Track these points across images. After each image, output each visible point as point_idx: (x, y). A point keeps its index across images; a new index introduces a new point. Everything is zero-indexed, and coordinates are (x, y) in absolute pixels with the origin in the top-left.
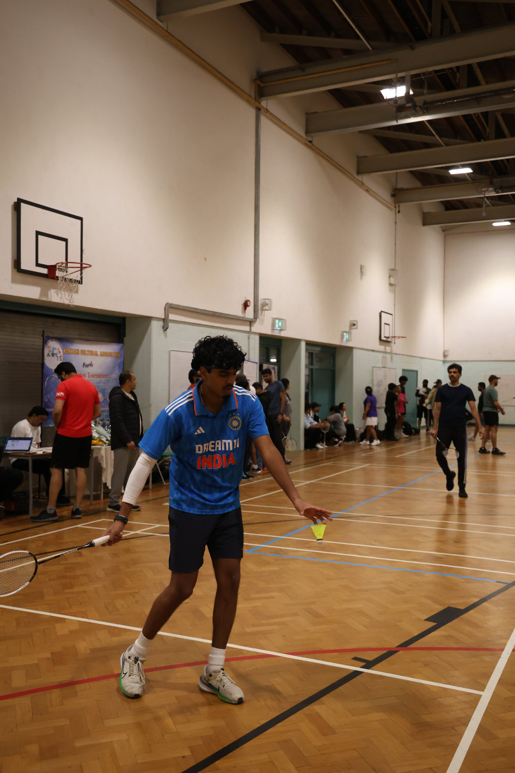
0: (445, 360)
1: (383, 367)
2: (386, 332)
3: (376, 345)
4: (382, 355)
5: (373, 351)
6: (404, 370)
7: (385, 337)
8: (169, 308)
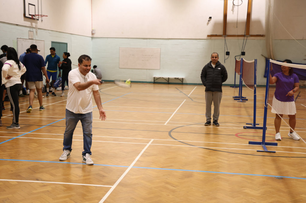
0: (93, 36)
1: (29, 39)
2: (31, 11)
3: (21, 20)
4: (28, 29)
5: (17, 25)
6: (53, 42)
7: (30, 15)
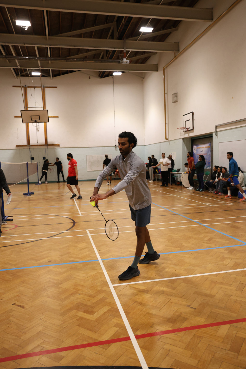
8: (216, 127)
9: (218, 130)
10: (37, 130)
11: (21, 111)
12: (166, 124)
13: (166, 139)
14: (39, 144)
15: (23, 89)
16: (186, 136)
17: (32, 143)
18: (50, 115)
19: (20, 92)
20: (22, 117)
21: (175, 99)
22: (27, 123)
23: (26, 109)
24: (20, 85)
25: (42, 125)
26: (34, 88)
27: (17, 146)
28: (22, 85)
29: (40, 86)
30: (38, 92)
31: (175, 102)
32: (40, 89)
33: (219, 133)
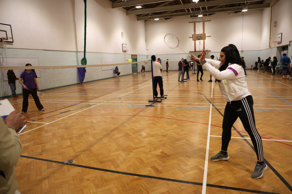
8: (290, 42)
9: (291, 43)
10: (200, 44)
11: (192, 35)
12: (270, 38)
13: (270, 47)
14: (200, 51)
15: (194, 23)
16: (278, 46)
17: (197, 50)
18: (206, 36)
19: (192, 25)
20: (192, 37)
21: (275, 25)
22: (195, 41)
23: (195, 34)
24: (192, 21)
25: (202, 41)
26: (199, 23)
27: (190, 52)
28: (194, 21)
29: (202, 21)
30: (201, 24)
31: (275, 26)
32: (202, 22)
33: (291, 45)
